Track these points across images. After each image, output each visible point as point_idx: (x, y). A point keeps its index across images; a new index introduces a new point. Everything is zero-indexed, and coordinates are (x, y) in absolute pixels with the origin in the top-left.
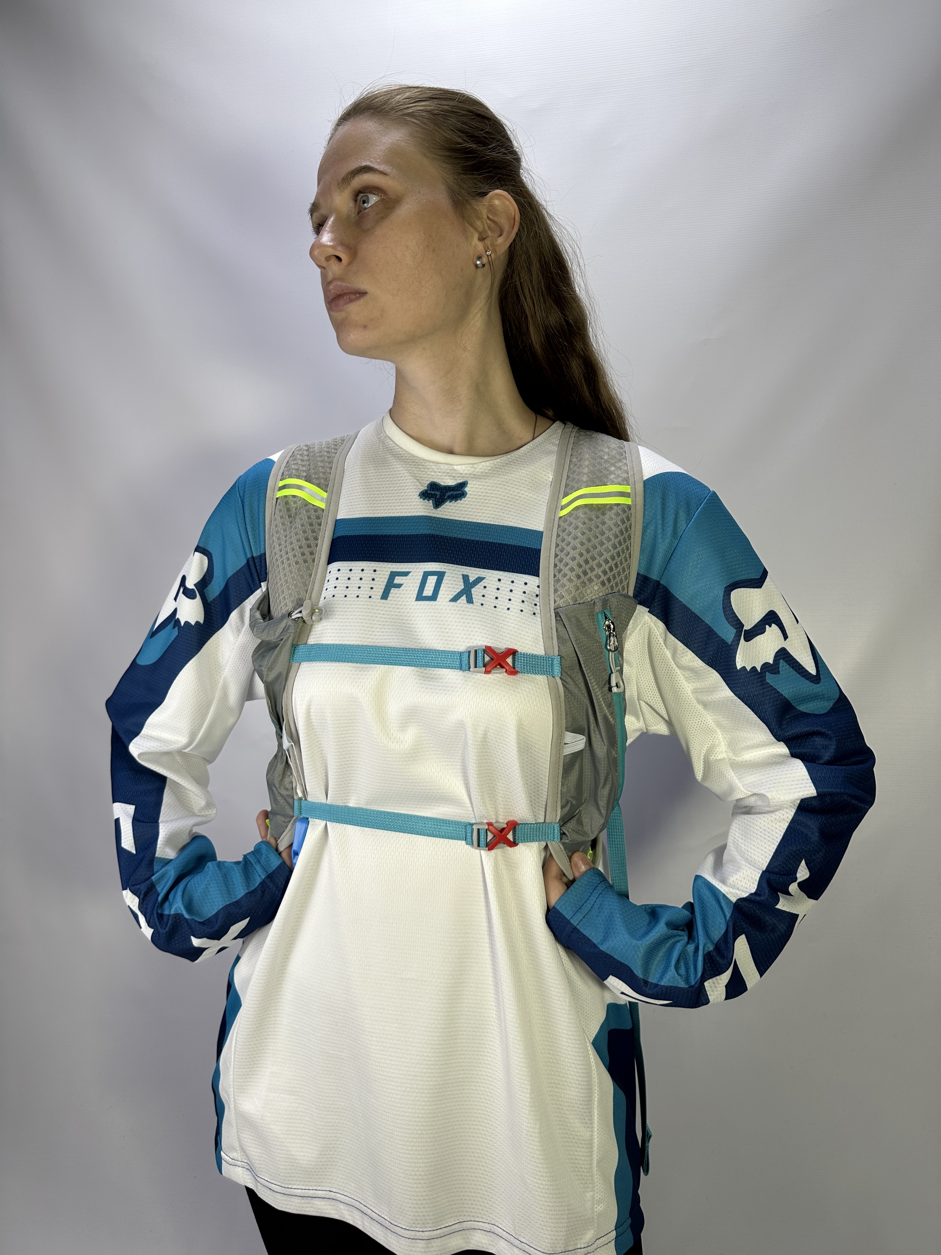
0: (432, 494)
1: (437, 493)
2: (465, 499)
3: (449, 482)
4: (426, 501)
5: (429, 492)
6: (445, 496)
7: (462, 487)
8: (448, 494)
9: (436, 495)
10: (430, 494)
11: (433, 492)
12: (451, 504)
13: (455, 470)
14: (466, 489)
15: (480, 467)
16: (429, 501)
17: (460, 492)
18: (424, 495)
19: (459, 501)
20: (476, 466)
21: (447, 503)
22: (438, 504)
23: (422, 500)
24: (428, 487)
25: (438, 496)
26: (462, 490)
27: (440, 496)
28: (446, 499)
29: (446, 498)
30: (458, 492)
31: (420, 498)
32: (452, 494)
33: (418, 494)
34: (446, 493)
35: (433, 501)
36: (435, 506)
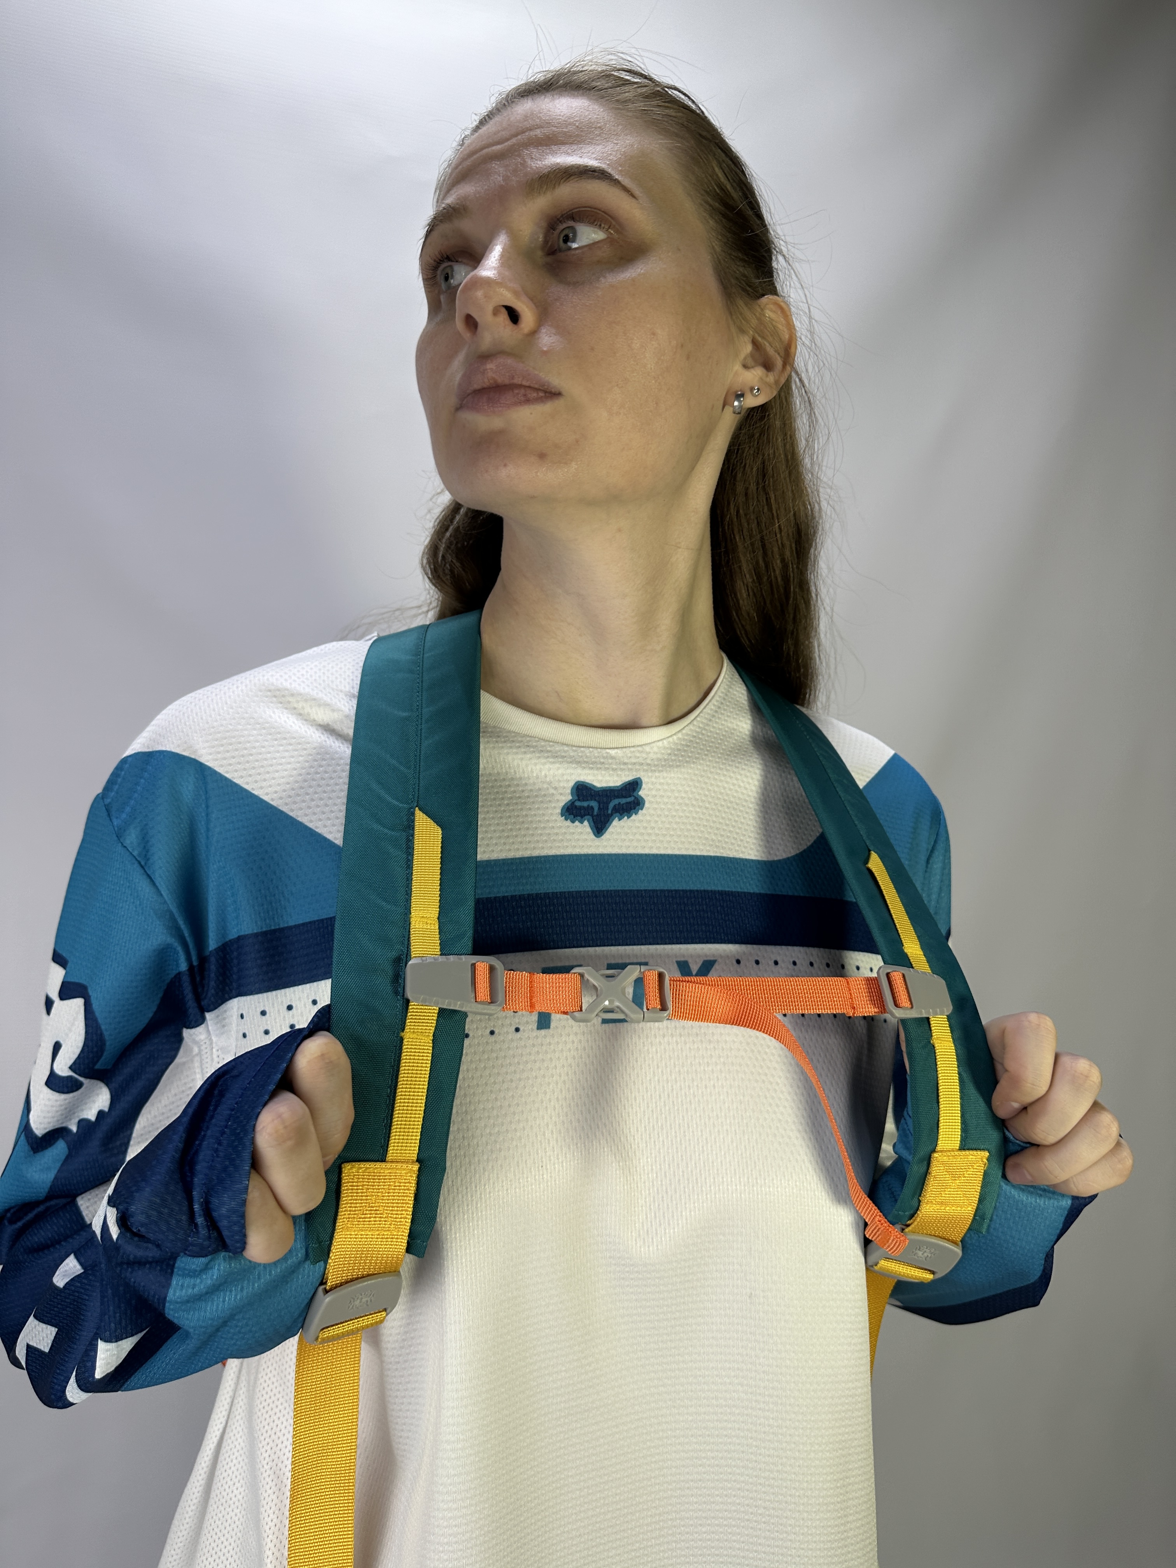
0: (584, 807)
1: (594, 804)
2: (644, 811)
3: (606, 781)
4: (577, 823)
5: (578, 804)
6: (608, 809)
7: (634, 790)
8: (611, 805)
9: (592, 808)
10: (581, 808)
11: (585, 804)
12: (622, 822)
13: (612, 758)
14: (641, 793)
15: (655, 749)
16: (582, 822)
17: (633, 798)
18: (572, 812)
19: (634, 817)
20: (647, 749)
21: (615, 823)
22: (599, 828)
23: (568, 823)
24: (572, 794)
25: (596, 812)
26: (635, 794)
27: (599, 808)
28: (612, 815)
29: (610, 812)
30: (628, 800)
31: (566, 819)
32: (619, 803)
33: (559, 811)
34: (608, 803)
35: (588, 821)
36: (595, 831)
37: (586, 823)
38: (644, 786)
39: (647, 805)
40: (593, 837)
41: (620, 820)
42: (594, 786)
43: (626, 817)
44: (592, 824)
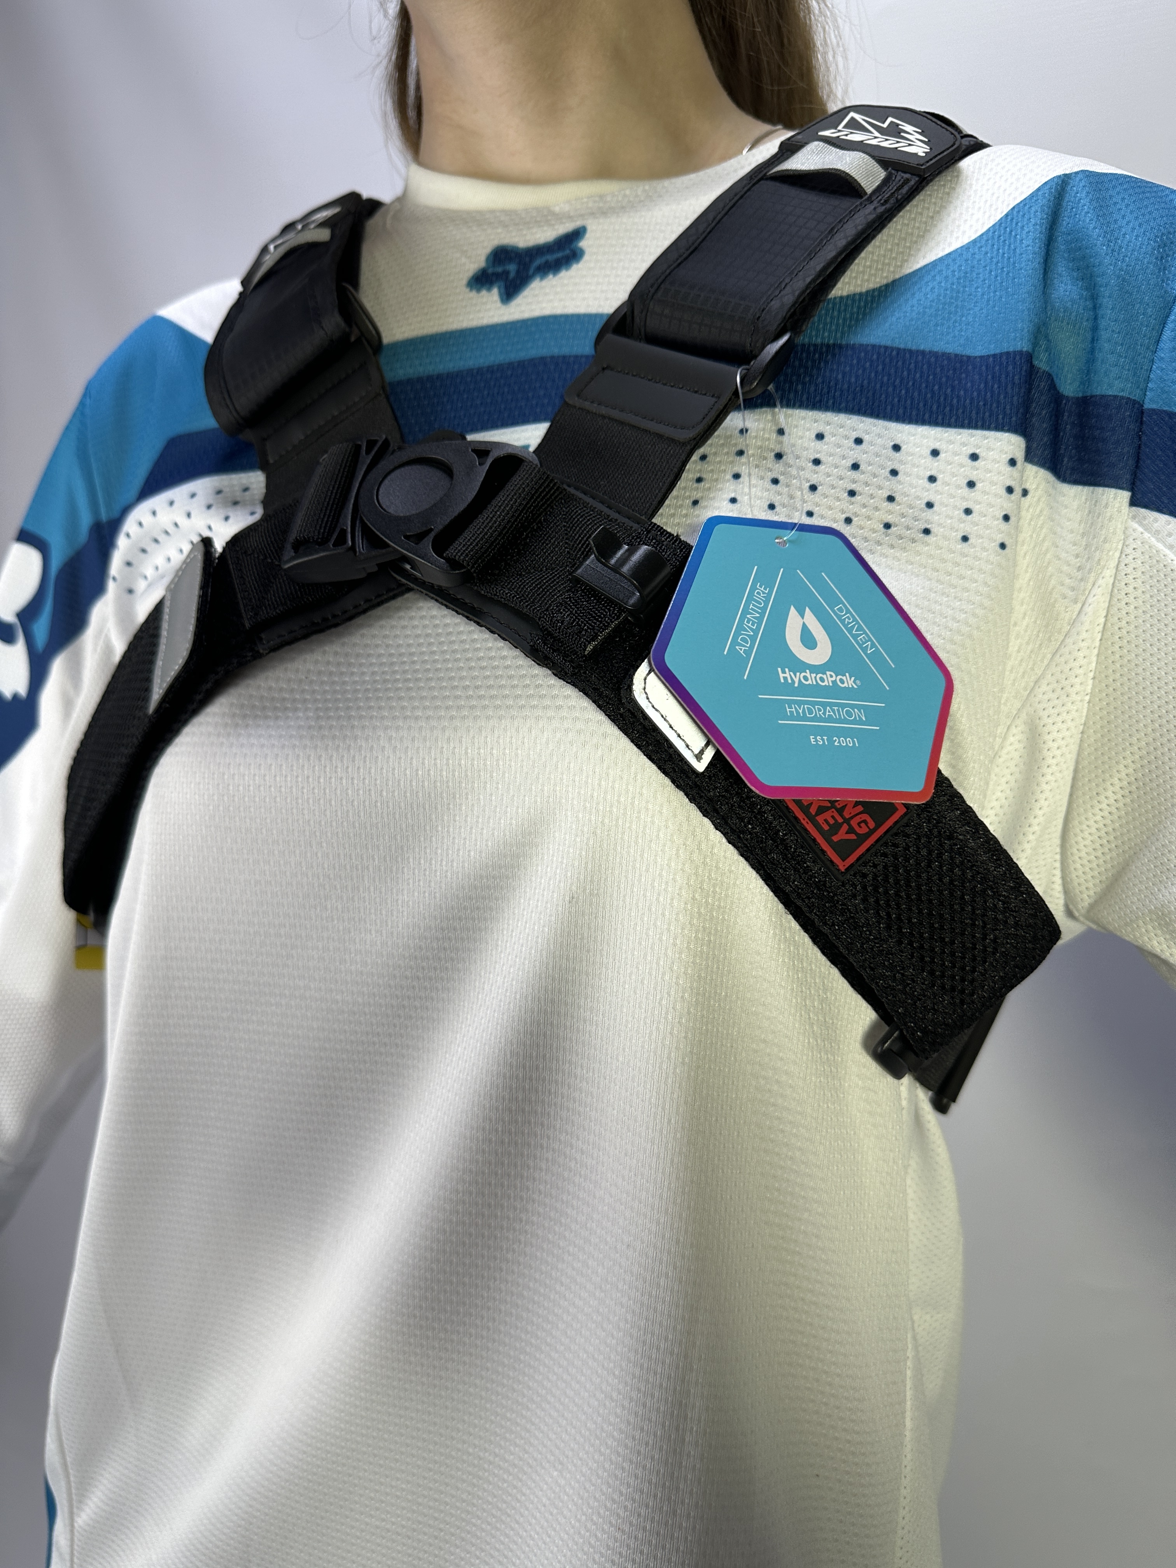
0: (497, 273)
1: (512, 268)
2: (580, 264)
3: (538, 238)
4: (484, 290)
5: (490, 271)
6: (528, 269)
7: (572, 242)
8: (537, 264)
9: (507, 273)
10: (493, 274)
11: (499, 269)
12: (544, 282)
13: (557, 214)
14: (583, 244)
15: (620, 198)
16: (489, 290)
17: (567, 252)
18: (480, 279)
19: (563, 274)
20: (608, 198)
21: (535, 283)
22: (510, 291)
23: (474, 294)
24: (487, 260)
25: (512, 275)
26: (573, 246)
27: (518, 272)
28: (532, 275)
29: (531, 272)
30: (559, 255)
31: (471, 290)
32: (547, 262)
33: (465, 282)
34: (531, 261)
35: (499, 288)
36: (505, 297)
37: (495, 291)
38: (587, 235)
39: (586, 257)
40: (499, 304)
41: (542, 279)
42: (517, 248)
43: (551, 276)
44: (503, 290)
